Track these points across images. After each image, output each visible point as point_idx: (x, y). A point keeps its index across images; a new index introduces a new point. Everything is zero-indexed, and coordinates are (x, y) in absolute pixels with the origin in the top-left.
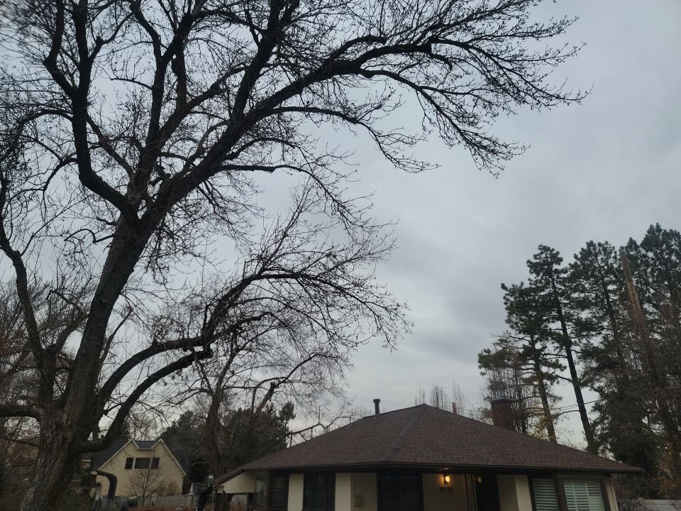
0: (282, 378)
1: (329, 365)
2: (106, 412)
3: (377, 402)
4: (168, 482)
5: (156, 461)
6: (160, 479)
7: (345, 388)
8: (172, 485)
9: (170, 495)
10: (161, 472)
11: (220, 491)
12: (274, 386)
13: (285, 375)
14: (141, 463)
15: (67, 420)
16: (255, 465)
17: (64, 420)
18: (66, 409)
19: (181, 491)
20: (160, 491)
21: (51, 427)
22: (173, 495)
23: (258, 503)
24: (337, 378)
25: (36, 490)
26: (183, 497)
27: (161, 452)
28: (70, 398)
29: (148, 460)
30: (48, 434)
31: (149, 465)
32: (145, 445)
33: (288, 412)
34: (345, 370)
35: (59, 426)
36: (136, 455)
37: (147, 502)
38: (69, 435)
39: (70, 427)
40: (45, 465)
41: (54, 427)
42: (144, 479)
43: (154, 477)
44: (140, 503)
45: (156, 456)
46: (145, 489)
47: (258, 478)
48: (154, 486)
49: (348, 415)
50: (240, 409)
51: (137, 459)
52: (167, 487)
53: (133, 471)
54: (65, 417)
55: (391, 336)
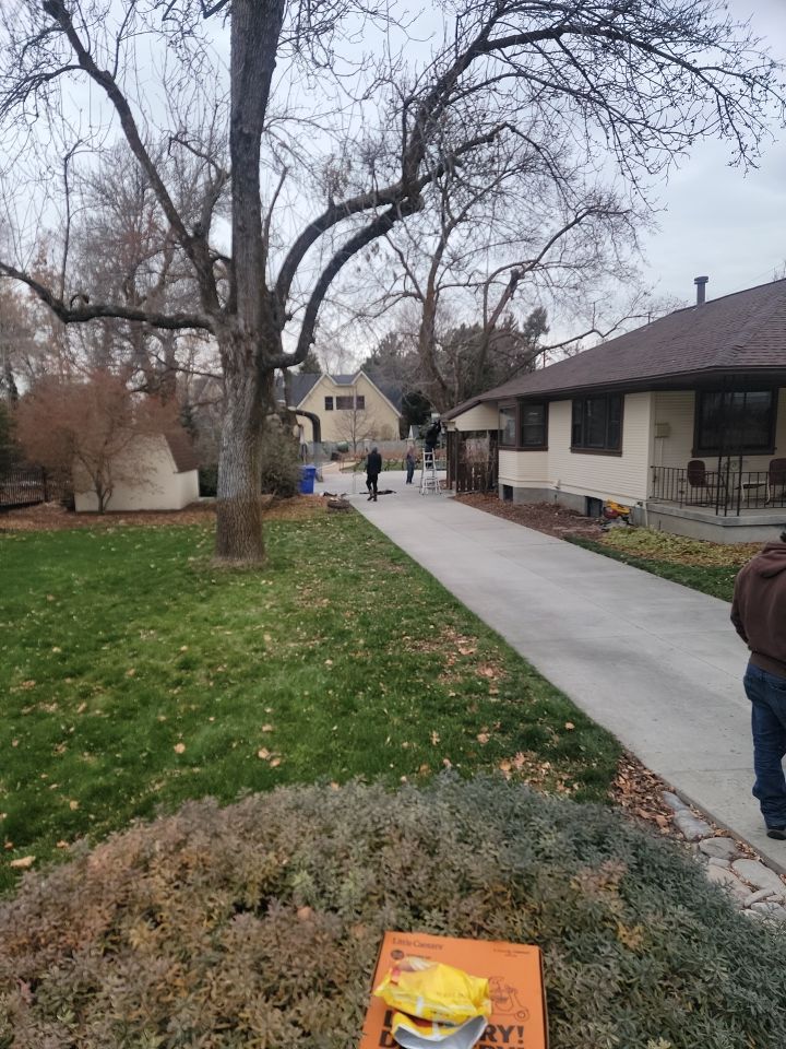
0: (529, 262)
1: (614, 228)
2: (290, 317)
3: (701, 282)
4: (381, 425)
5: (361, 399)
6: (370, 421)
7: (640, 267)
8: (385, 428)
9: (385, 440)
10: (369, 412)
11: (451, 429)
12: (516, 277)
13: (533, 257)
14: (343, 403)
15: (246, 327)
16: (496, 393)
17: (242, 326)
18: (239, 310)
19: (398, 435)
20: (373, 435)
21: (229, 340)
22: (389, 440)
23: (504, 440)
24: (626, 251)
25: (234, 416)
26: (402, 442)
27: (366, 388)
28: (241, 295)
29: (351, 398)
30: (228, 349)
31: (352, 403)
32: (343, 380)
33: (538, 323)
34: (642, 232)
35: (238, 337)
36: (336, 393)
37: (359, 447)
38: (253, 346)
39: (252, 335)
40: (235, 387)
41: (232, 339)
42: (351, 421)
43: (362, 418)
44: (351, 449)
45: (360, 394)
46: (354, 433)
47: (502, 411)
48: (364, 429)
49: (643, 312)
50: (463, 326)
51: (337, 398)
52: (380, 430)
53: (335, 412)
54: (241, 322)
55: (749, 140)
